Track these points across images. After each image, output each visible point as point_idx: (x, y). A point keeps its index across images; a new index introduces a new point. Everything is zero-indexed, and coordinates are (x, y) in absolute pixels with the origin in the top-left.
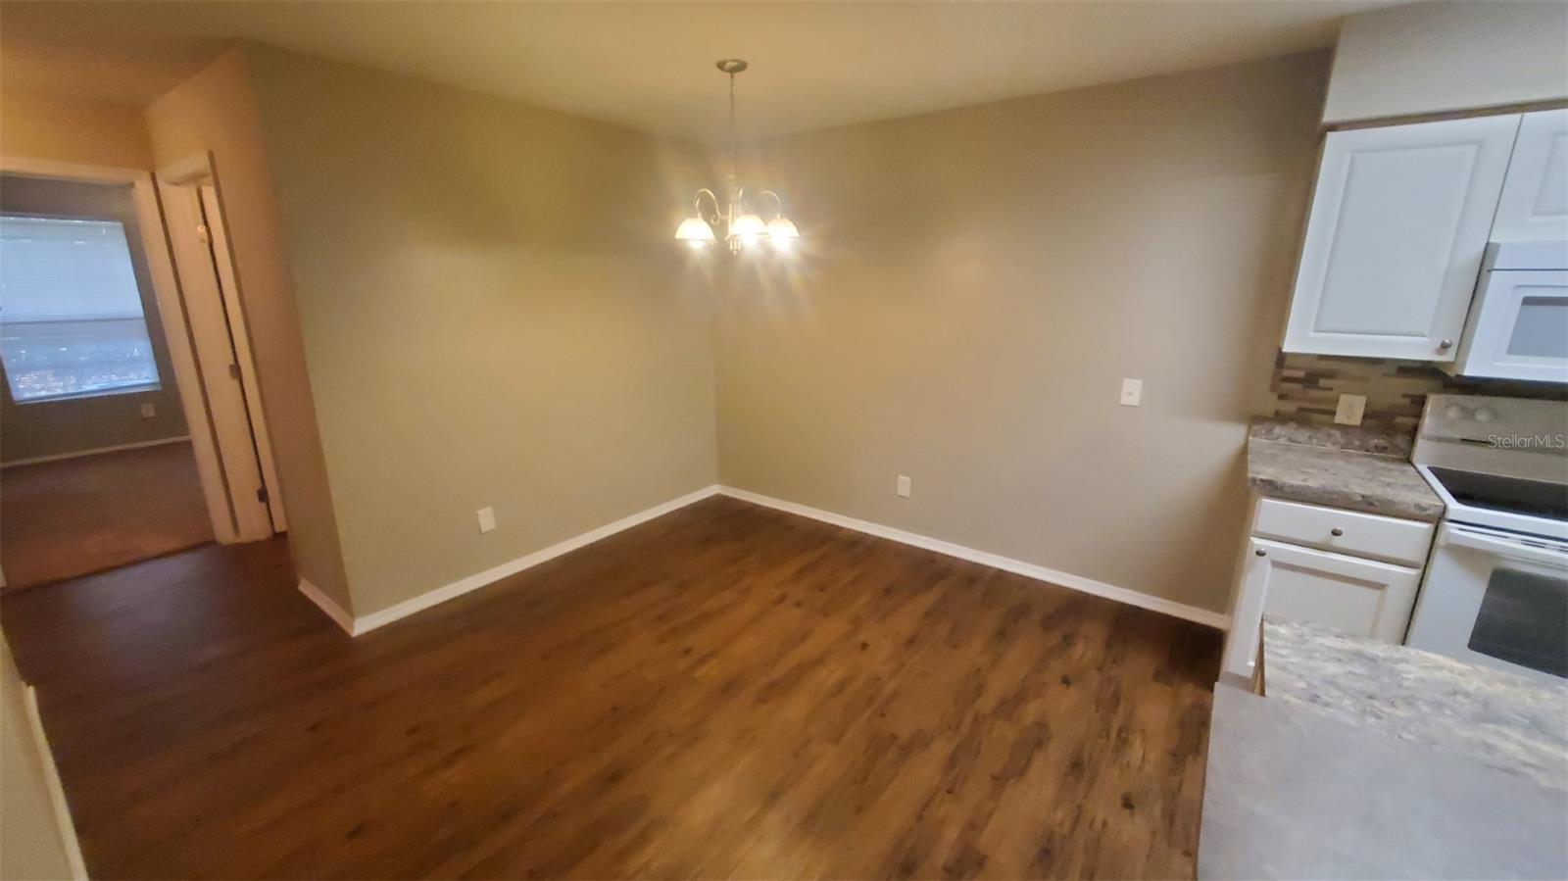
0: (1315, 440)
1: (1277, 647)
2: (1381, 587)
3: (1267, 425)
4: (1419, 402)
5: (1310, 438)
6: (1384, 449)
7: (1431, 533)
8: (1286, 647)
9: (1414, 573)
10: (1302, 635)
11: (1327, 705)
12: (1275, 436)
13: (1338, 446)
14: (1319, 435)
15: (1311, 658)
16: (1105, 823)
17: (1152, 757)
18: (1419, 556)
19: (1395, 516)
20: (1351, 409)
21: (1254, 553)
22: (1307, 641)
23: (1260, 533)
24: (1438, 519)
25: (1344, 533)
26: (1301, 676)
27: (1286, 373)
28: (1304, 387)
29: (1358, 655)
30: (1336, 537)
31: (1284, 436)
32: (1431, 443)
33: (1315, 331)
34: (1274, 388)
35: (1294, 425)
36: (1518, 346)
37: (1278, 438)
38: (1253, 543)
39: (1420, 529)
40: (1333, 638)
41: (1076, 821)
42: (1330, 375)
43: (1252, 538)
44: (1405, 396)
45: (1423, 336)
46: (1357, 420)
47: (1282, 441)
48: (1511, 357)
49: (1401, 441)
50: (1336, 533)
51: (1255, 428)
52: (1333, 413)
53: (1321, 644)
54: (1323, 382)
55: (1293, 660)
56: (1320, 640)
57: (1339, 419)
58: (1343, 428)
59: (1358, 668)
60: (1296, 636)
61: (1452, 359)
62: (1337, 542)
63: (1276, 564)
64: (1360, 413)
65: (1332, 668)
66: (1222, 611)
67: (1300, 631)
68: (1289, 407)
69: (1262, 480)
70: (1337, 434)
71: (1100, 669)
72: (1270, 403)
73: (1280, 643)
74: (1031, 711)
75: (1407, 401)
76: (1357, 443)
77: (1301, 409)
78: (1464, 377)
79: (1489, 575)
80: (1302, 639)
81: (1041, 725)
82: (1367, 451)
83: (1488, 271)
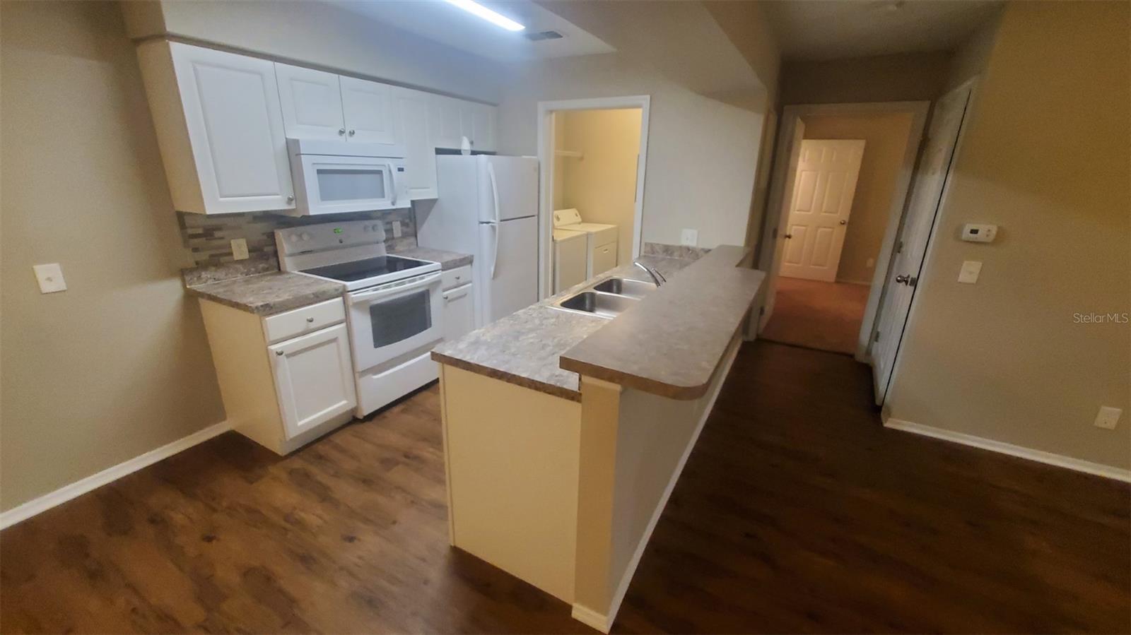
0: (230, 275)
2: (334, 340)
3: (196, 274)
4: (272, 236)
5: (226, 275)
6: (267, 269)
7: (342, 303)
9: (343, 325)
12: (204, 280)
13: (244, 275)
14: (231, 270)
16: (360, 558)
17: (319, 512)
18: (341, 316)
19: (328, 299)
20: (240, 249)
21: (275, 355)
23: (274, 341)
24: (343, 293)
25: (314, 318)
27: (190, 231)
28: (207, 240)
30: (310, 323)
31: (210, 278)
32: (291, 258)
33: (221, 197)
34: (186, 244)
35: (213, 268)
36: (325, 196)
37: (207, 280)
38: (272, 350)
39: (337, 302)
41: (351, 574)
42: (219, 228)
43: (269, 347)
44: (264, 234)
45: (278, 195)
46: (246, 256)
47: (210, 282)
48: (324, 202)
49: (272, 261)
50: (311, 321)
51: (187, 278)
52: (231, 254)
54: (218, 234)
57: (237, 256)
58: (241, 262)
61: (295, 207)
62: (312, 325)
63: (288, 356)
64: (245, 249)
66: (224, 419)
68: (203, 256)
69: (262, 306)
70: (240, 267)
71: (215, 510)
72: (189, 259)
74: (227, 575)
75: (265, 237)
76: (253, 269)
77: (212, 256)
78: (310, 216)
79: (369, 310)
81: (247, 573)
82: (259, 273)
83: (297, 155)
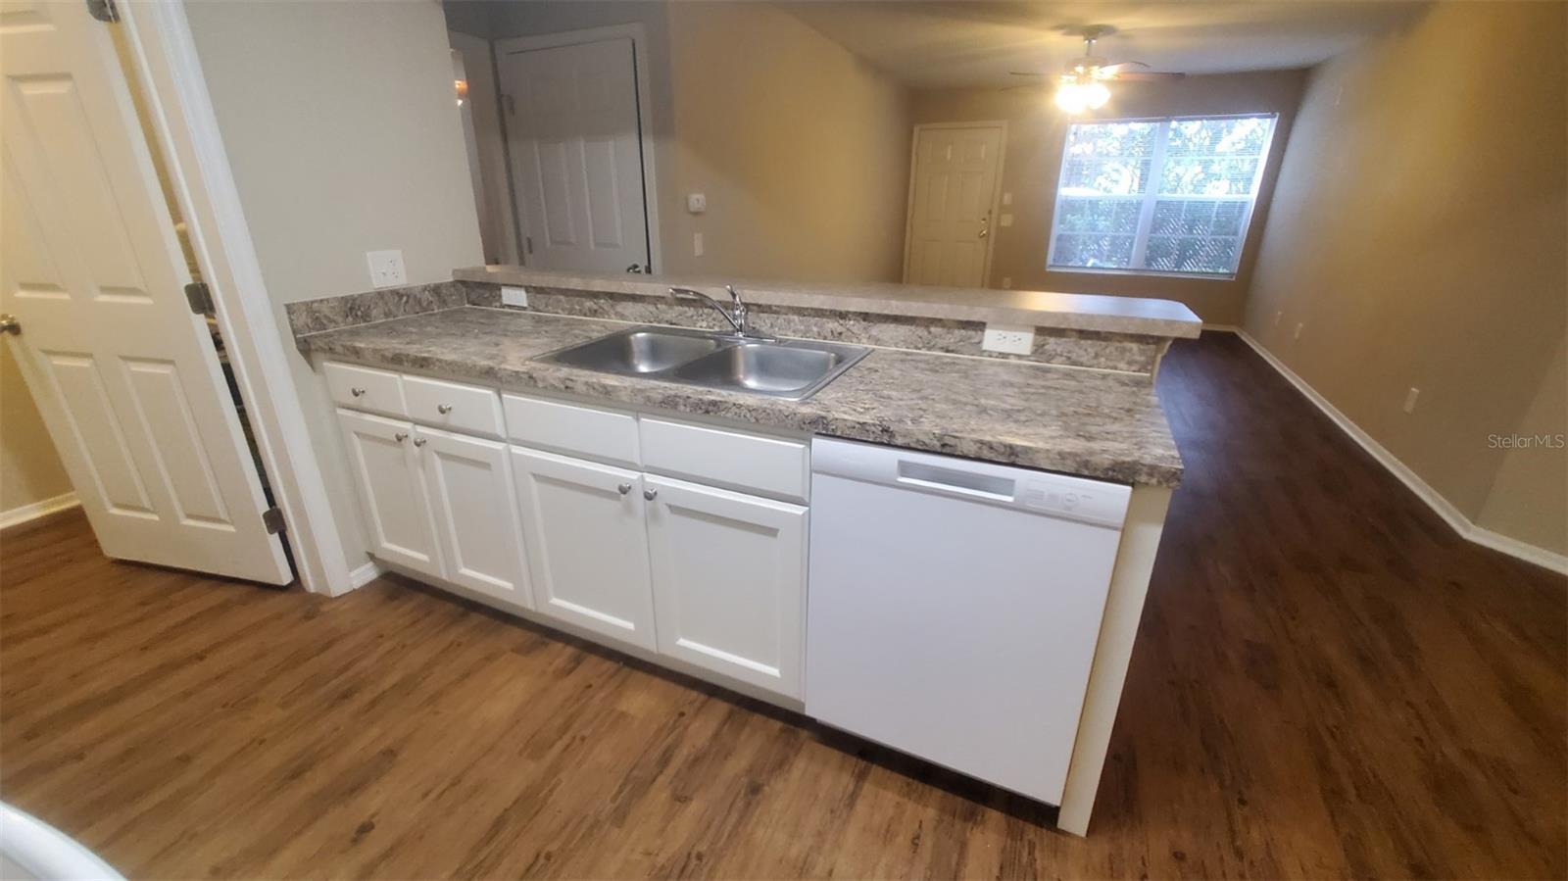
1: (1161, 438)
8: (1154, 438)
10: (1139, 449)
11: (1120, 409)
15: (1132, 432)
22: (1136, 444)
26: (1139, 420)
29: (1090, 438)
40: (1111, 449)
53: (1121, 442)
55: (1145, 430)
56: (1124, 446)
59: (1094, 429)
60: (1146, 448)
65: (1116, 427)
67: (1142, 451)
73: (1161, 441)
80: (1140, 446)
